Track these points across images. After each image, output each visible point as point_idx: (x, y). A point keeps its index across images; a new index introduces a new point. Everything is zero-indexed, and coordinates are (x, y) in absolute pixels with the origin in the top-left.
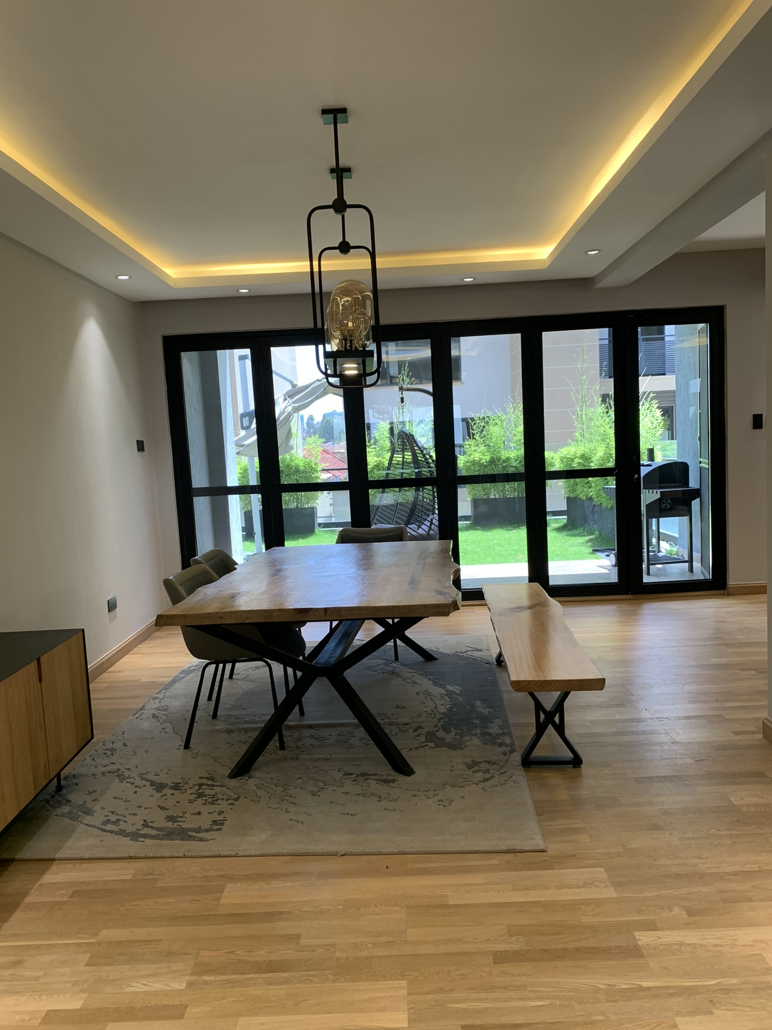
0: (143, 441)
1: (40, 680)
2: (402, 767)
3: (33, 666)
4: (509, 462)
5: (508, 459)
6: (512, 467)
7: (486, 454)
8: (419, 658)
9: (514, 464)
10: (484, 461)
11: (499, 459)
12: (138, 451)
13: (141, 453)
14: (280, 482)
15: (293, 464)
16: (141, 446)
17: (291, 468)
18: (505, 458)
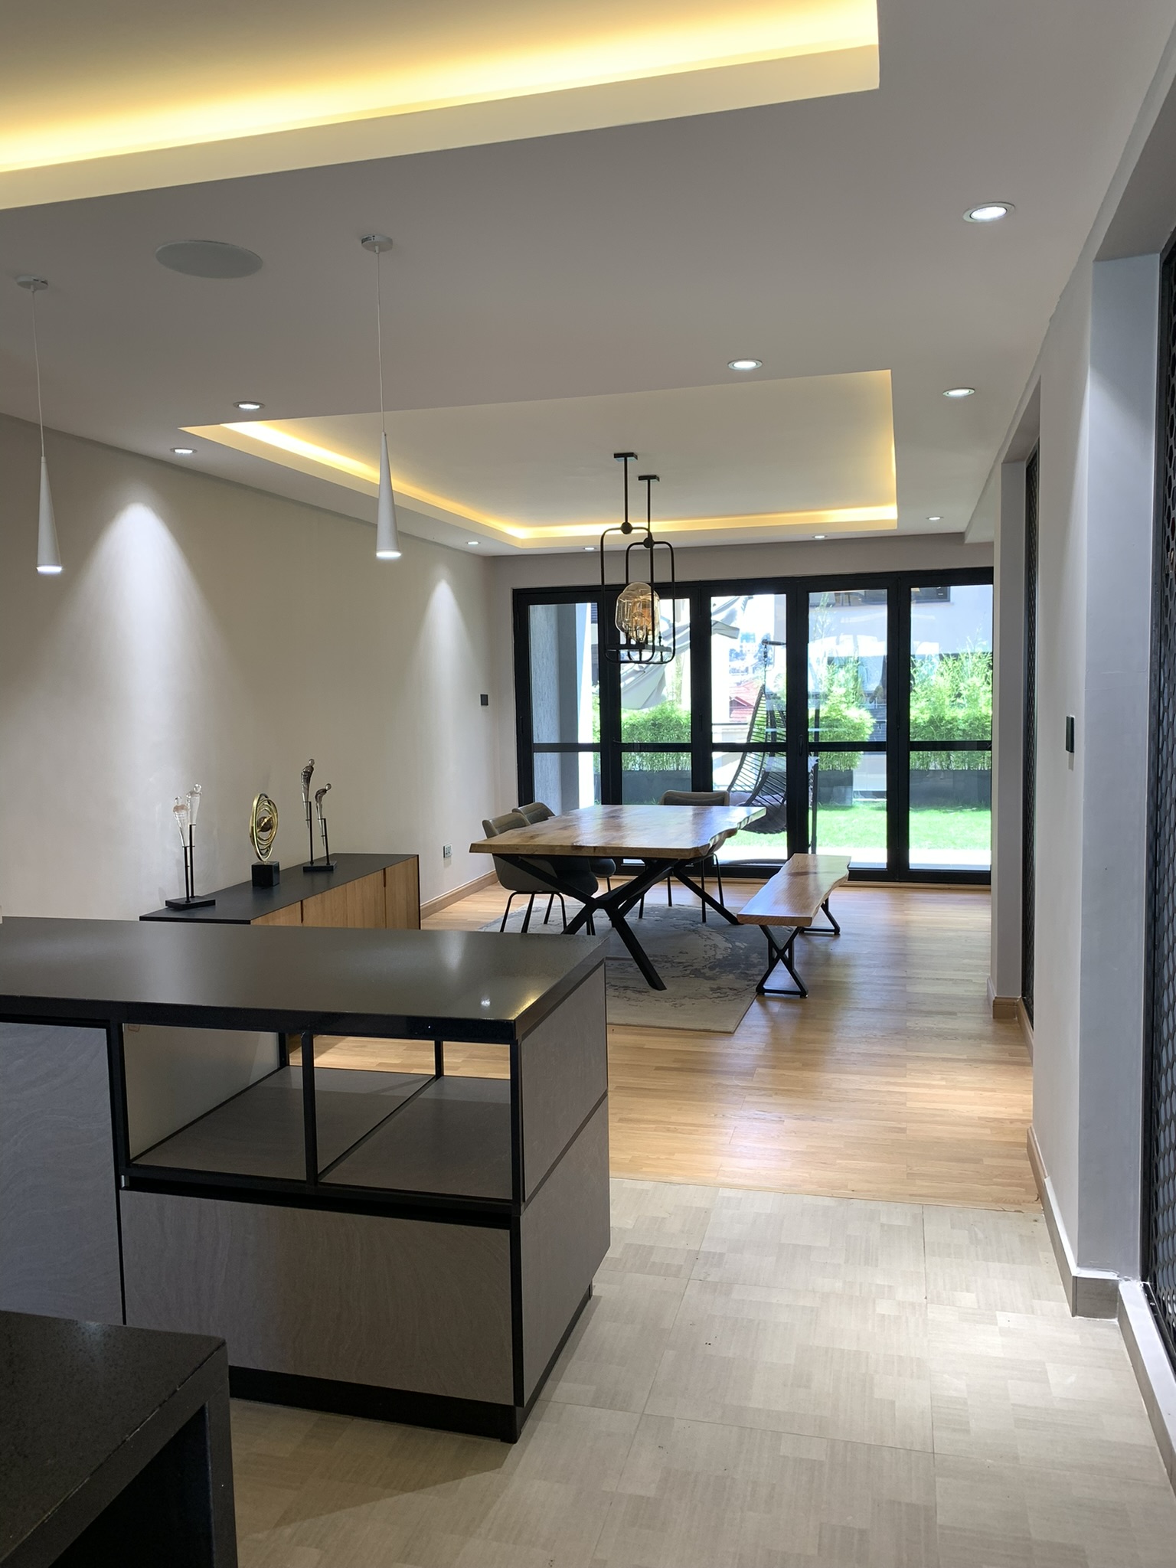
0: (487, 696)
1: (385, 886)
2: (656, 983)
3: (381, 873)
4: (955, 723)
5: (954, 719)
6: (960, 730)
7: (926, 711)
8: (726, 921)
9: (962, 726)
10: (921, 721)
11: (941, 719)
12: (482, 704)
13: (484, 707)
14: (621, 741)
15: (673, 716)
16: (484, 700)
17: (671, 721)
18: (950, 718)
